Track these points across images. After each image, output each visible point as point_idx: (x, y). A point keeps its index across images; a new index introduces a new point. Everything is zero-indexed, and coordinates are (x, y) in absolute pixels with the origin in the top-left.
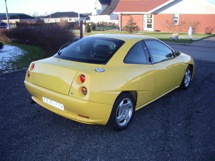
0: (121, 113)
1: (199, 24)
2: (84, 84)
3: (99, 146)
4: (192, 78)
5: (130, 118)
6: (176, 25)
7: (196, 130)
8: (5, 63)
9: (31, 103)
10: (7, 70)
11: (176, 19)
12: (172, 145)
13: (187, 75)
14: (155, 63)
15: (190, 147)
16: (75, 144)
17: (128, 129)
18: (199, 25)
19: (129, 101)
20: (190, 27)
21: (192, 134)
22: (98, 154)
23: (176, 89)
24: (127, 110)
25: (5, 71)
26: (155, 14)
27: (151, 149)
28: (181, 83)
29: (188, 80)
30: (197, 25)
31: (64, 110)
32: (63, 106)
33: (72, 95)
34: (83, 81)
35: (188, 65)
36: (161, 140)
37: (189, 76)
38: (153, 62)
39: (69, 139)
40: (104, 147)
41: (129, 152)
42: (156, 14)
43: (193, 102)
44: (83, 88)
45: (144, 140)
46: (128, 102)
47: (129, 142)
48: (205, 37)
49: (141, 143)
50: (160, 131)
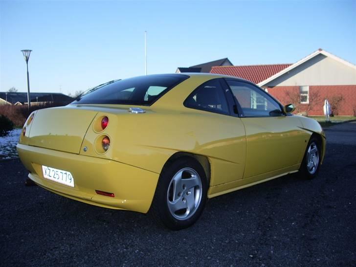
0: (179, 195)
1: (343, 101)
2: (106, 132)
3: (130, 249)
4: (322, 160)
5: (197, 209)
6: (305, 105)
7: (322, 231)
8: (10, 148)
9: (27, 185)
10: (9, 155)
11: (305, 95)
12: (272, 252)
13: (311, 152)
14: (245, 117)
15: (308, 254)
16: (89, 245)
17: (194, 228)
18: (342, 103)
19: (194, 175)
20: (326, 101)
21: (314, 236)
22: (126, 260)
23: (292, 174)
24: (190, 191)
25: (5, 157)
26: (269, 87)
27: (230, 256)
28: (299, 164)
29: (315, 164)
30: (338, 101)
31: (73, 186)
32: (73, 179)
33: (85, 153)
34: (104, 126)
35: (311, 133)
36: (254, 244)
37: (315, 155)
38: (241, 114)
39: (80, 240)
40: (140, 251)
41: (186, 259)
42: (272, 87)
43: (323, 195)
44: (103, 139)
45: (220, 244)
46: (192, 176)
47: (190, 245)
48: (353, 119)
49: (213, 248)
50: (253, 232)
